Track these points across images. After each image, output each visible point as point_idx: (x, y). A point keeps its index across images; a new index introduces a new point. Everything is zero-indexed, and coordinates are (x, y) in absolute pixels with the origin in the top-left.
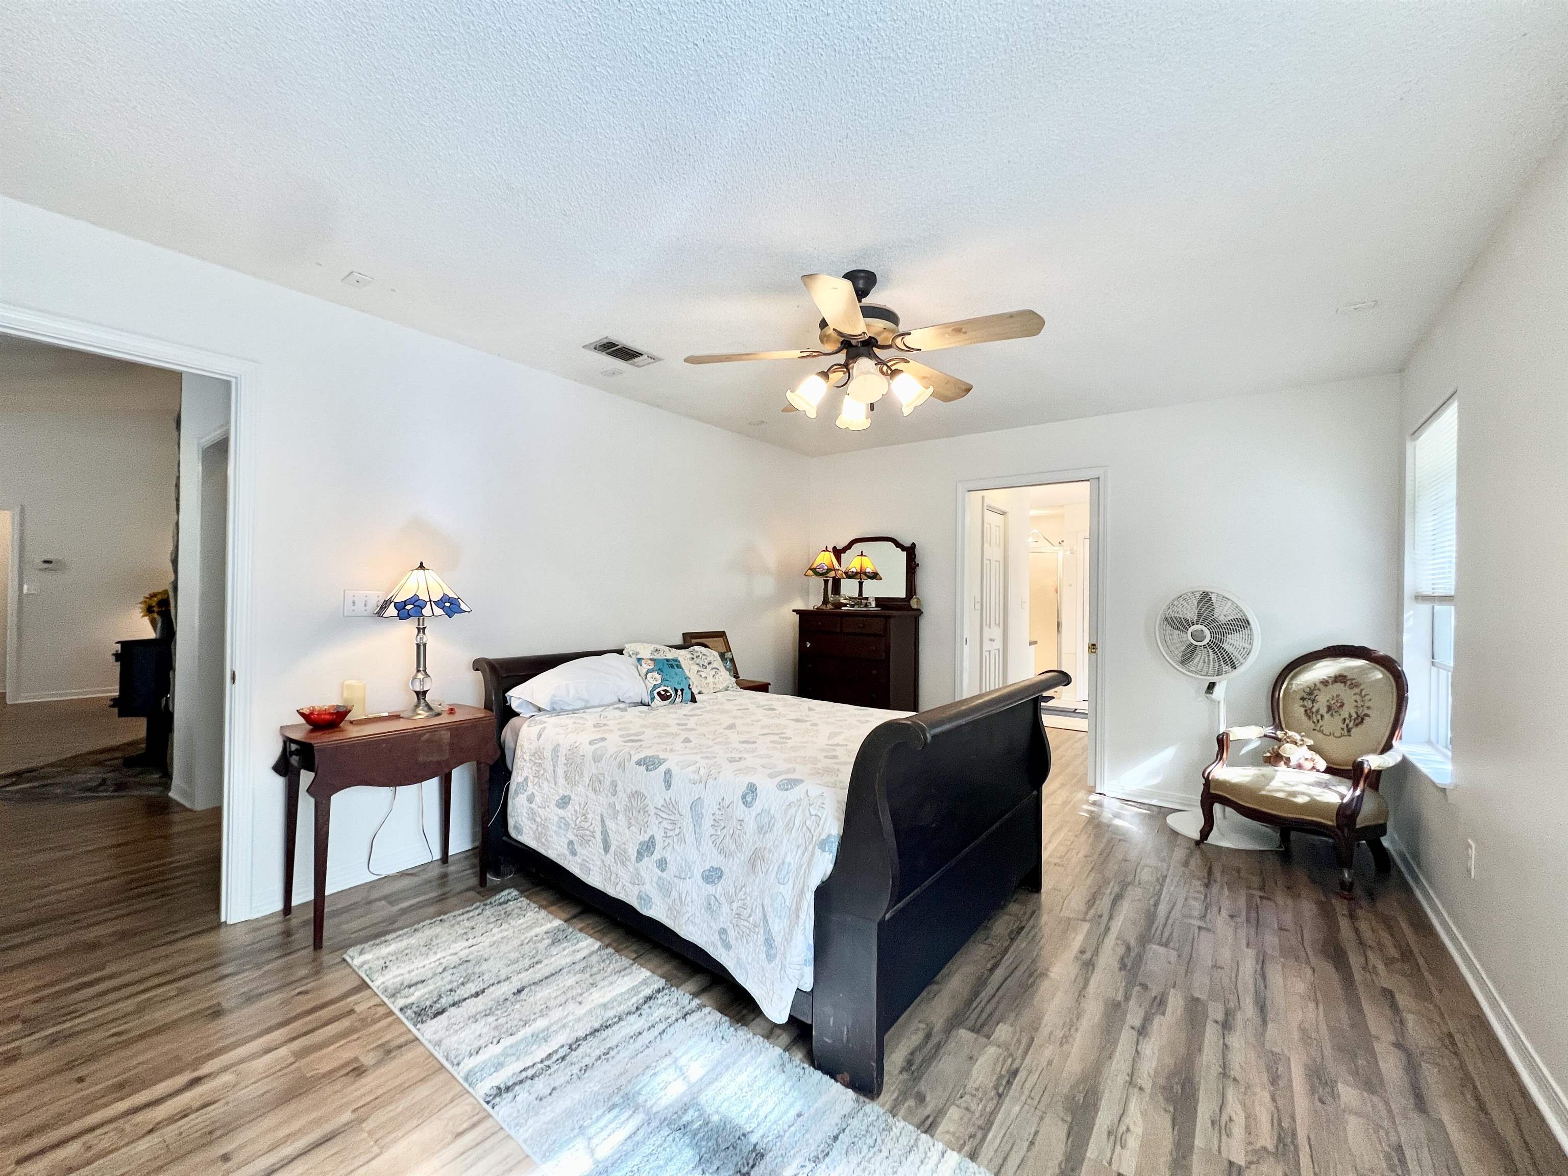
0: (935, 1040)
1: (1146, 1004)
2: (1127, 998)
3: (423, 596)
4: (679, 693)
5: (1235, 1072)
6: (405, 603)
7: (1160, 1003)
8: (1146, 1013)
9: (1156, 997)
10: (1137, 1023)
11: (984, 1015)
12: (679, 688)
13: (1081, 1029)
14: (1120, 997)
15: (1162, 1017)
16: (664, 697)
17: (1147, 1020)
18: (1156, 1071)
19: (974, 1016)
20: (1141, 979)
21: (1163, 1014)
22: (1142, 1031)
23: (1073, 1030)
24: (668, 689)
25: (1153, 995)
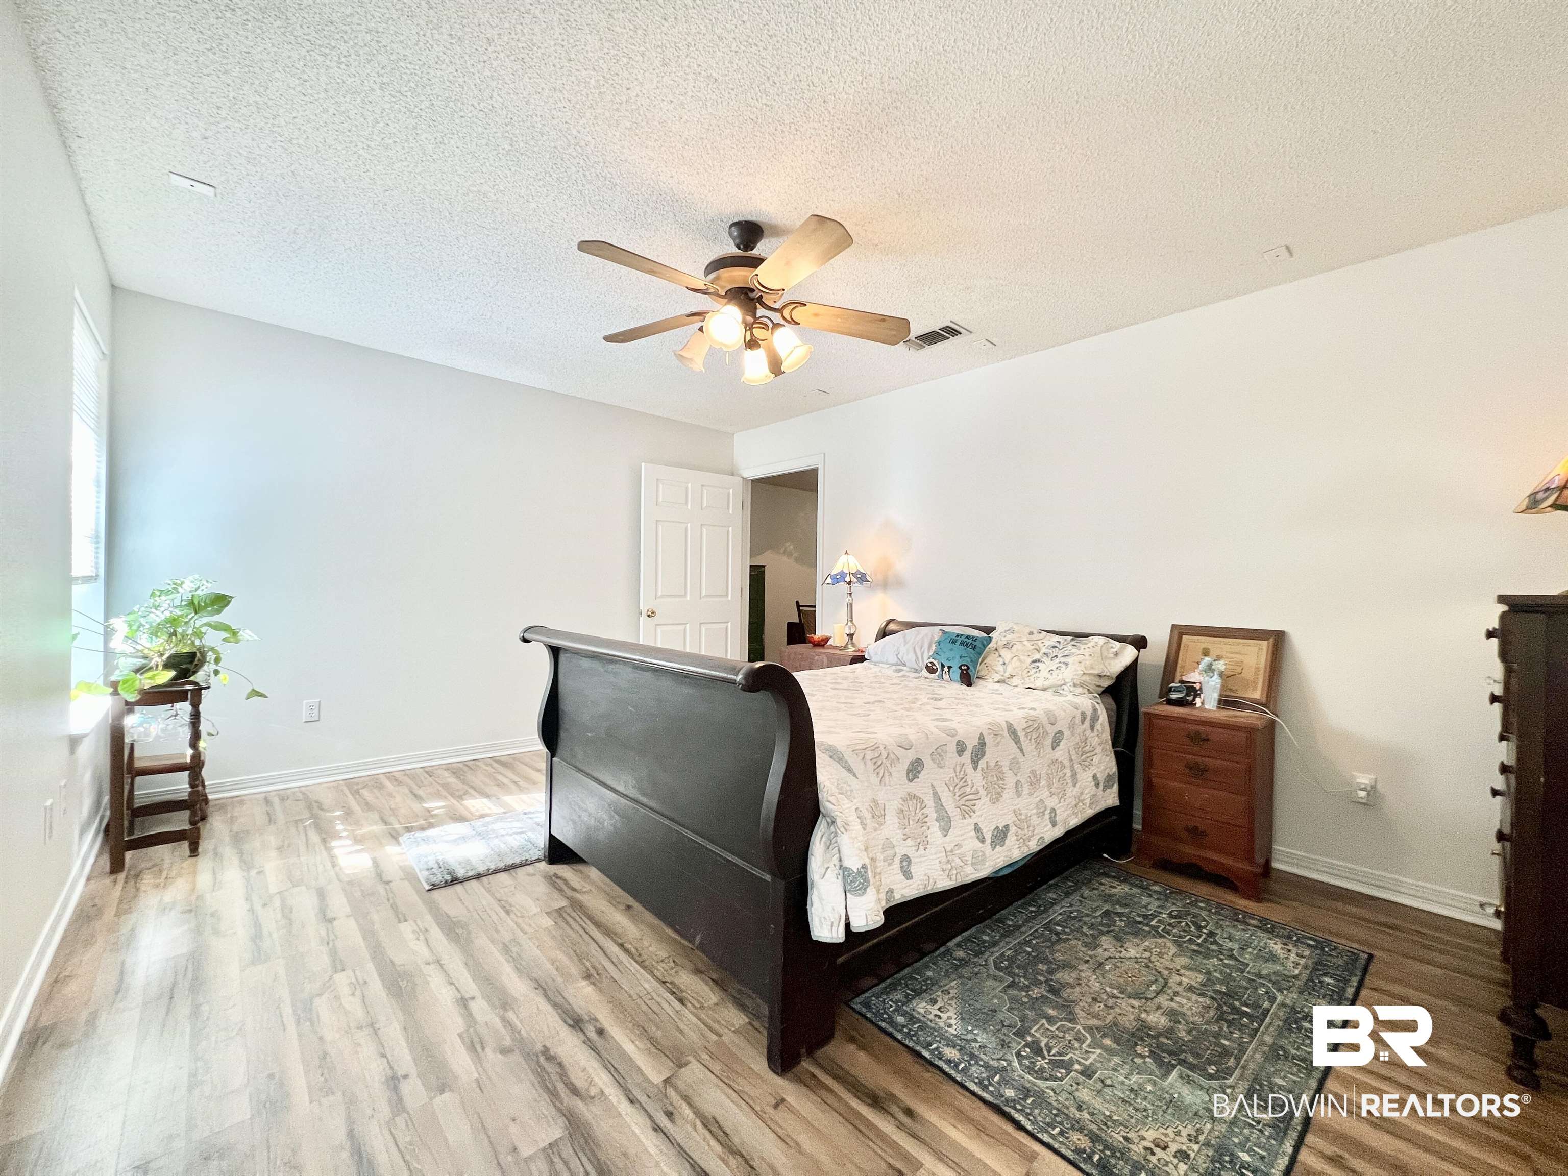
0: (569, 892)
1: (483, 1030)
2: (507, 1023)
3: (846, 571)
4: (946, 669)
5: (363, 1037)
6: (837, 575)
7: (475, 1046)
8: (475, 1023)
9: (483, 1049)
10: (474, 1006)
11: (569, 919)
12: (947, 664)
13: (506, 964)
14: (510, 1015)
15: (459, 1031)
16: (931, 670)
17: (468, 1015)
18: (428, 983)
19: (573, 914)
20: (517, 1057)
21: (460, 1036)
22: (464, 1002)
23: (511, 959)
24: (935, 662)
25: (487, 1050)
